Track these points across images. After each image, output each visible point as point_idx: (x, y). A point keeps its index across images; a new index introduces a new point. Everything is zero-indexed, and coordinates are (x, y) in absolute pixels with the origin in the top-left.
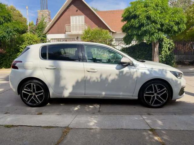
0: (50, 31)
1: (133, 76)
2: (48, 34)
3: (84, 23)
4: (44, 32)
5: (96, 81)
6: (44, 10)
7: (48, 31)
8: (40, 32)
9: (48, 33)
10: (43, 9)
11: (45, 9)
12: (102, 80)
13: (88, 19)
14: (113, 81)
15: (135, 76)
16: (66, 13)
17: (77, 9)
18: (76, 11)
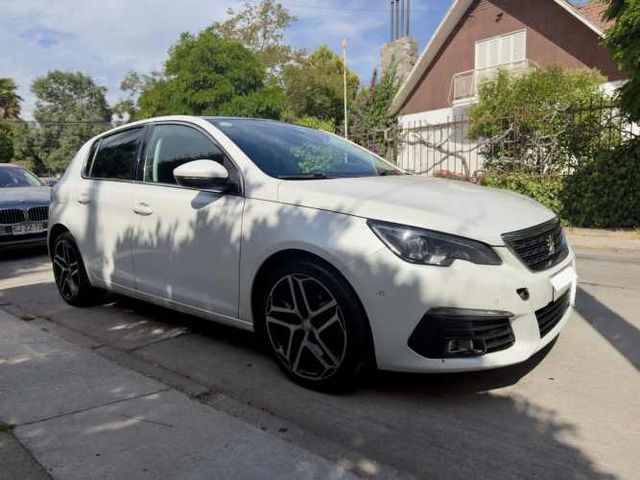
0: (408, 105)
1: (230, 231)
2: (404, 114)
3: (524, 58)
4: (391, 111)
5: (150, 243)
6: (397, 41)
7: (404, 105)
8: (376, 113)
9: (401, 112)
10: (397, 38)
11: (402, 36)
12: (159, 241)
13: (540, 38)
14: (184, 244)
15: (235, 234)
16: (462, 34)
17: (500, 11)
18: (498, 20)
